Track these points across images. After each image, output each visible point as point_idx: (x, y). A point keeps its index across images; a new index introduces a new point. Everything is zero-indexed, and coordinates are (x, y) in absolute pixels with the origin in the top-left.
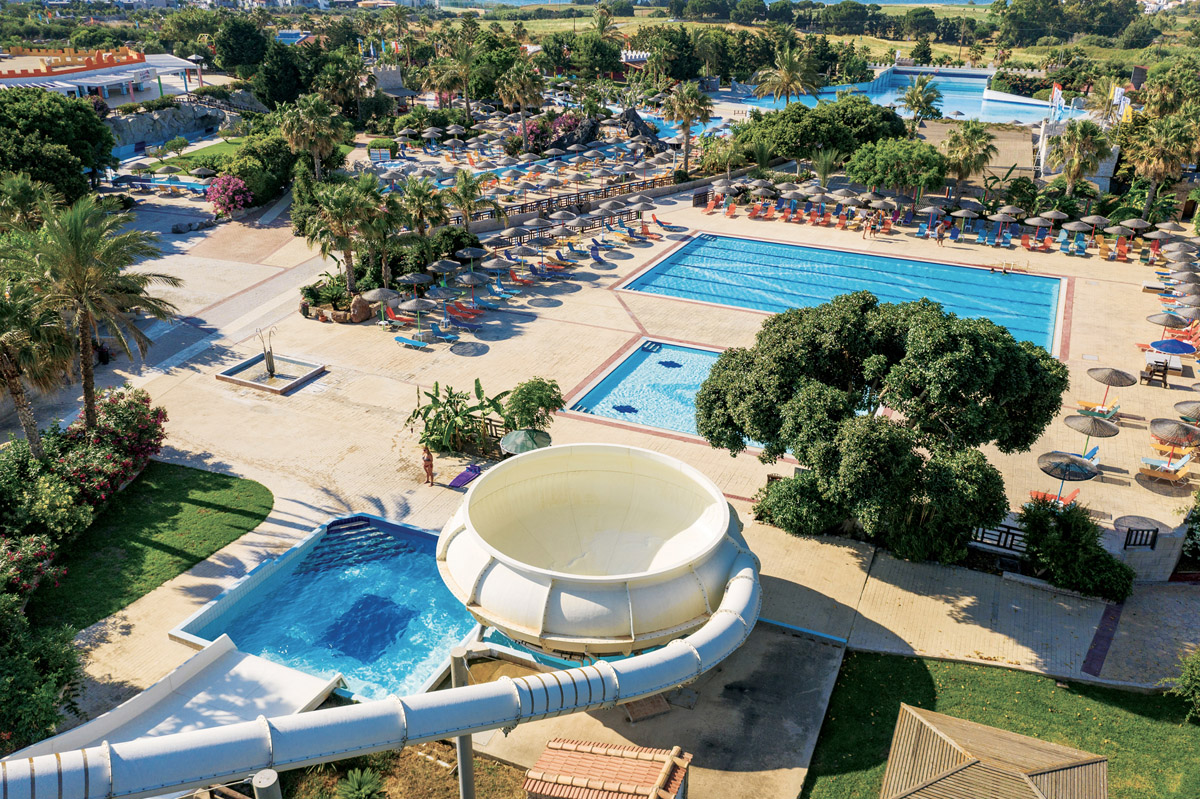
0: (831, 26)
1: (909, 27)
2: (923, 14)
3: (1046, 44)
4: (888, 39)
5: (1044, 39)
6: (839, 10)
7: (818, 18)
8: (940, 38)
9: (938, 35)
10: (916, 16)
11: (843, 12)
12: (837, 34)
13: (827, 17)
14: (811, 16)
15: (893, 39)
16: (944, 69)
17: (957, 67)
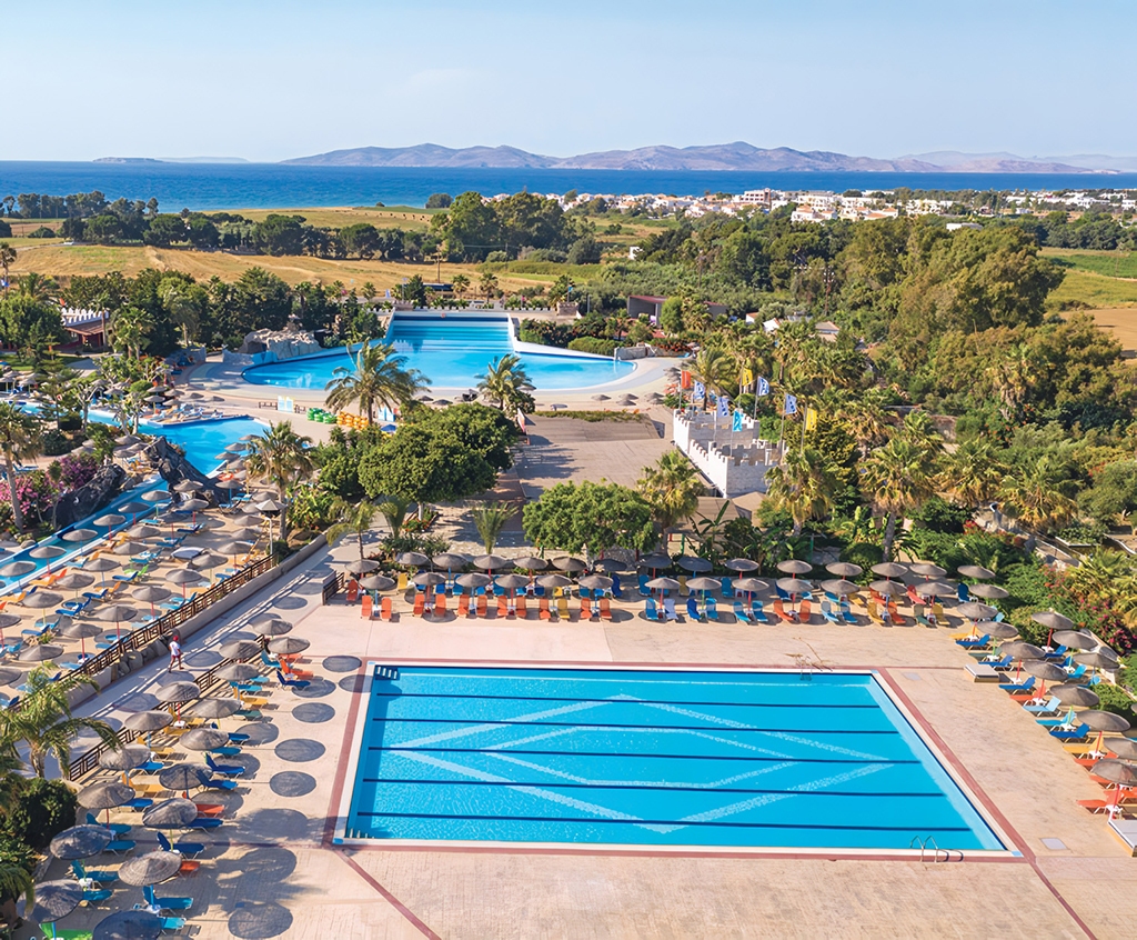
0: (266, 245)
1: (352, 245)
2: (364, 231)
3: (497, 259)
4: (330, 258)
5: (494, 254)
6: (272, 228)
7: (248, 237)
8: (386, 255)
9: (383, 252)
10: (358, 232)
11: (278, 230)
12: (273, 255)
13: (258, 234)
14: (239, 234)
15: (337, 258)
16: (447, 312)
17: (461, 308)
